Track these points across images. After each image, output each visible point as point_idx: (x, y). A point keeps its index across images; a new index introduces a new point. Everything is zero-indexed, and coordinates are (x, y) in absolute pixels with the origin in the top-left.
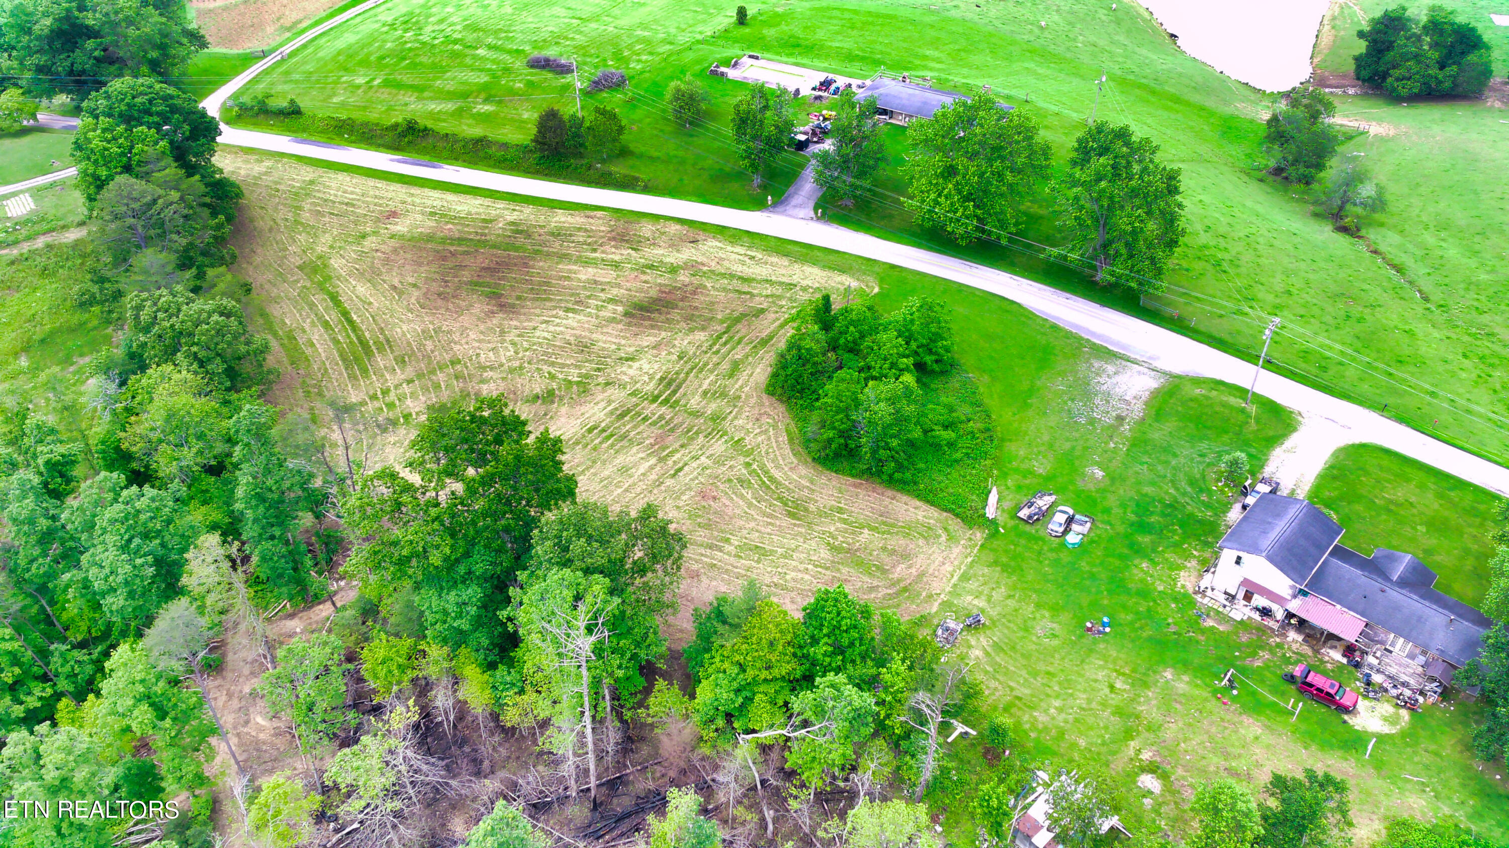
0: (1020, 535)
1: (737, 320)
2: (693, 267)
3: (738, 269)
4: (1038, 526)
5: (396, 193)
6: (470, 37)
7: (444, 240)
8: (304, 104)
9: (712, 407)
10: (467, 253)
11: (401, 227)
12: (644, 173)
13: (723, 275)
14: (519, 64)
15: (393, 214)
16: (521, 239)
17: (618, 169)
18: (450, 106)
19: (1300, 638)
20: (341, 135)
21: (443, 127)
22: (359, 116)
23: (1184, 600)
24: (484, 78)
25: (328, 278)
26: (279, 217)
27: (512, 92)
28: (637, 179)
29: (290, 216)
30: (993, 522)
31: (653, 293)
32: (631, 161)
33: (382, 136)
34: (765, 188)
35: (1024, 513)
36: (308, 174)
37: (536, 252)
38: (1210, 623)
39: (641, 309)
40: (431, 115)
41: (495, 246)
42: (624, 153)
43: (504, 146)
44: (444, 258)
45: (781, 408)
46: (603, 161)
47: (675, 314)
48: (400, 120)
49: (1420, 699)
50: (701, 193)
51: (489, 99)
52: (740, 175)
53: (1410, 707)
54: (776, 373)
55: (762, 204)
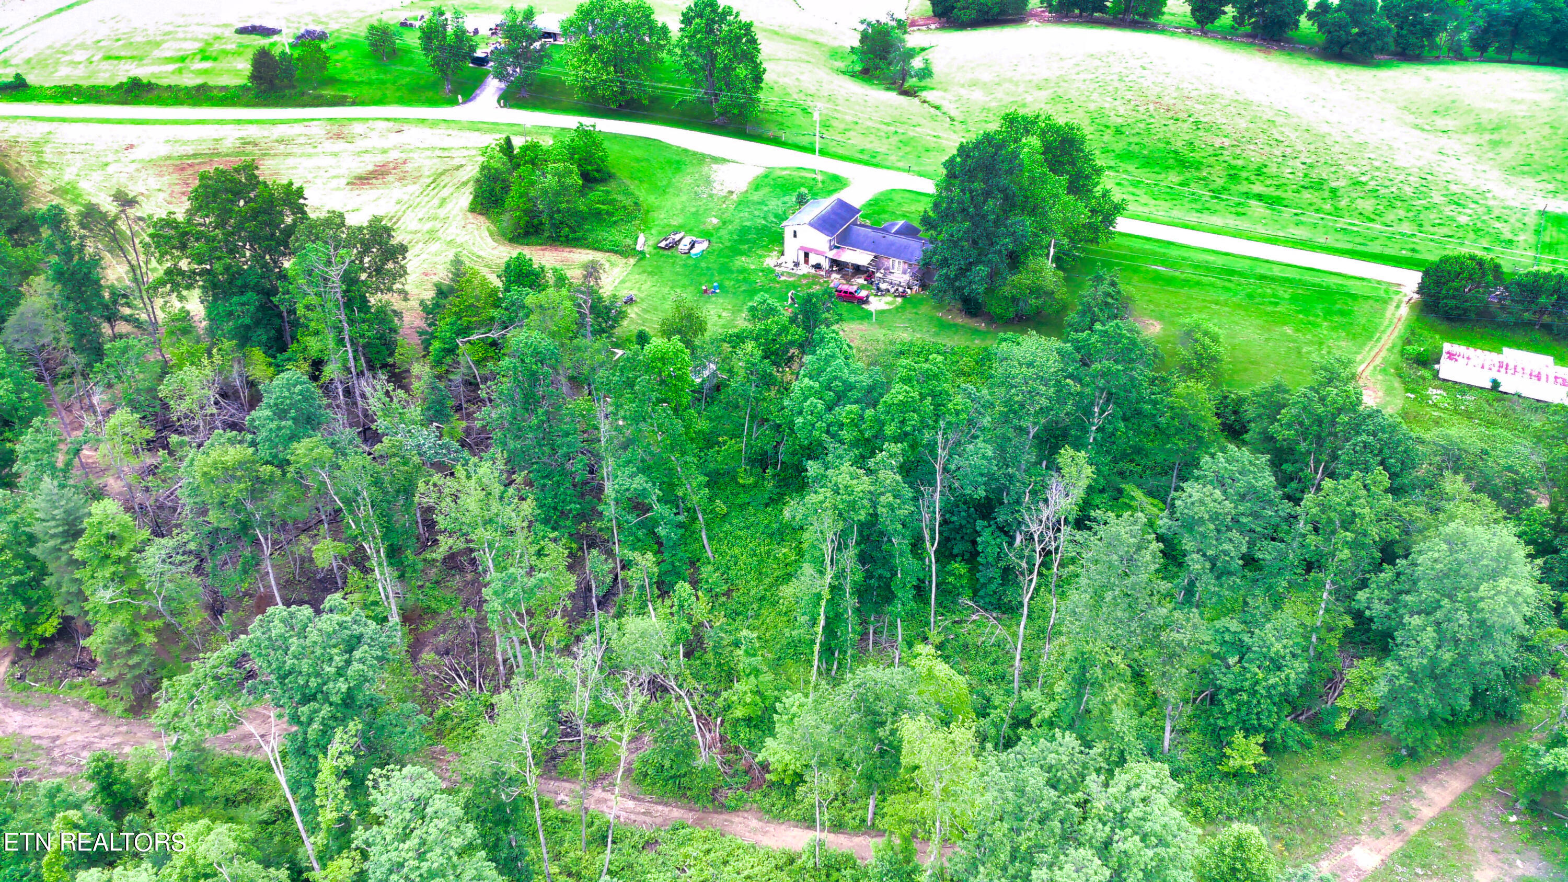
0: (662, 256)
1: (442, 174)
2: (401, 148)
3: (439, 144)
4: (673, 250)
5: (130, 133)
6: (181, 21)
7: (181, 157)
8: (31, 79)
9: (428, 226)
10: (204, 163)
11: (137, 154)
12: (351, 93)
13: (428, 149)
14: (229, 33)
15: (132, 146)
16: (249, 148)
17: (328, 92)
18: (171, 67)
19: (838, 276)
20: (70, 99)
21: (164, 82)
22: (85, 83)
23: (767, 271)
24: (197, 45)
25: (80, 195)
26: (23, 161)
27: (225, 53)
28: (346, 97)
29: (34, 158)
30: (641, 252)
31: (371, 168)
32: (339, 86)
33: (108, 95)
34: (455, 92)
35: (663, 244)
36: (43, 128)
37: (265, 155)
38: (783, 278)
39: (360, 178)
40: (153, 74)
41: (227, 155)
43: (224, 88)
44: (183, 169)
45: (482, 219)
46: (315, 89)
47: (390, 178)
48: (125, 80)
49: (909, 291)
50: (401, 101)
51: (204, 59)
52: (434, 86)
53: (903, 295)
54: (476, 197)
55: (454, 102)
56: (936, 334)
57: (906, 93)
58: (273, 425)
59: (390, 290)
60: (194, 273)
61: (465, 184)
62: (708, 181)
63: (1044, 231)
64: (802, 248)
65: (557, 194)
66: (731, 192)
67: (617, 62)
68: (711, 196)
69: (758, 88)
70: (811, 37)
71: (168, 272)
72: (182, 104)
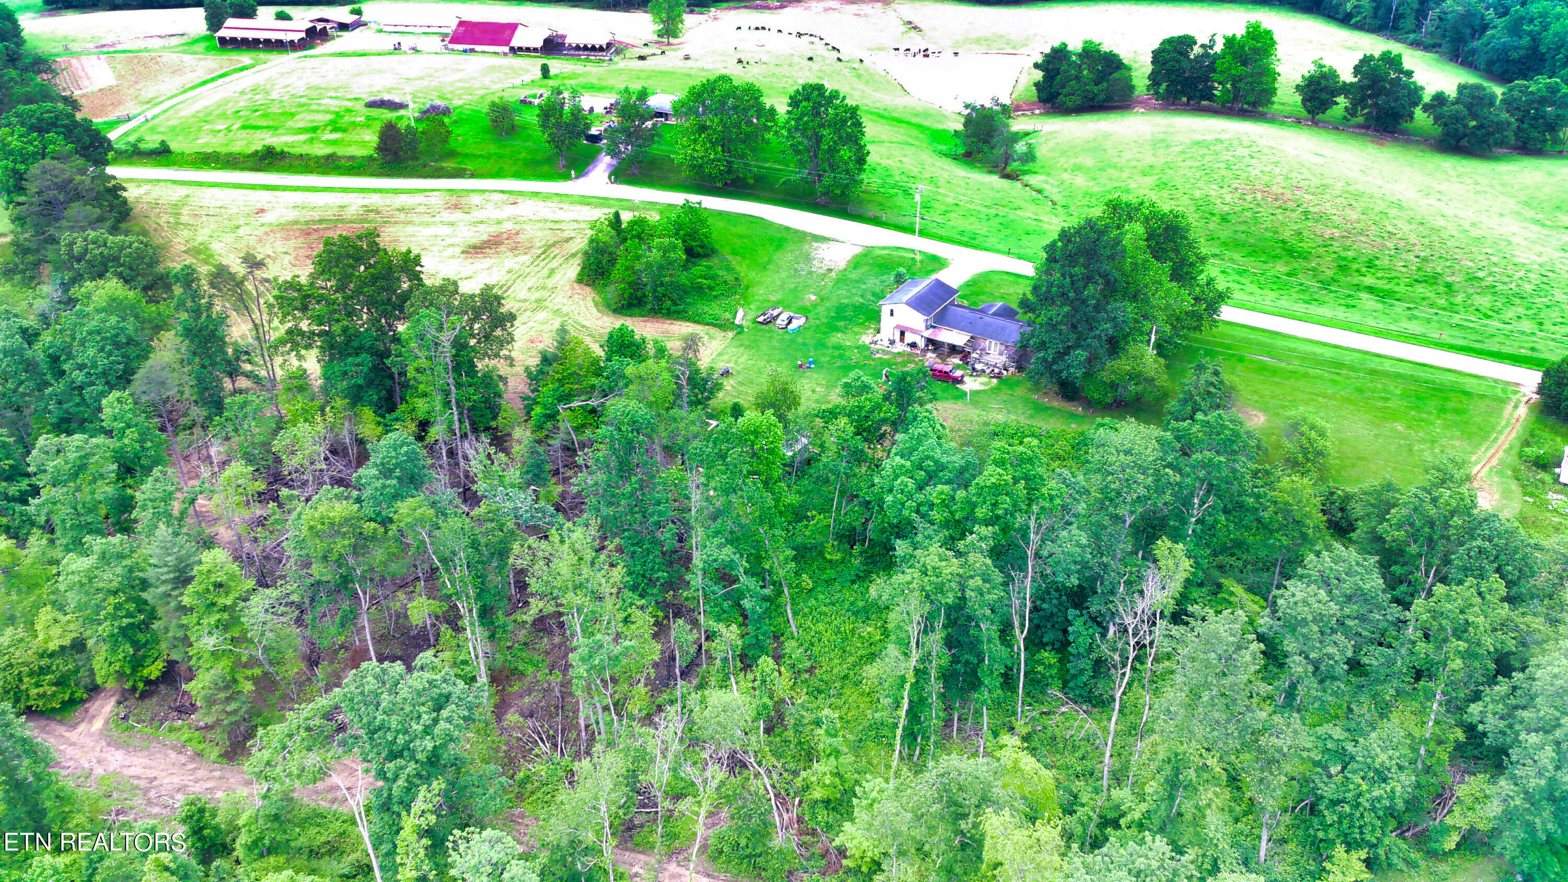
0: (761, 330)
1: (553, 245)
2: (514, 219)
3: (551, 216)
4: (770, 325)
5: (263, 198)
6: (314, 94)
7: (307, 223)
8: (174, 146)
9: (537, 295)
10: (329, 229)
11: (268, 218)
12: (470, 167)
13: (540, 221)
14: (360, 106)
15: (262, 211)
16: (372, 215)
17: (449, 165)
18: (303, 137)
19: (933, 355)
20: (208, 165)
21: (297, 151)
22: (223, 150)
23: (862, 348)
24: (329, 117)
25: (211, 256)
26: (162, 222)
27: (355, 125)
28: (465, 170)
29: (171, 220)
30: (740, 326)
31: (485, 238)
32: (459, 160)
33: (244, 162)
34: (569, 167)
35: (761, 319)
36: (183, 191)
37: (386, 222)
38: (878, 356)
39: (475, 247)
40: (286, 144)
41: (352, 222)
42: (452, 154)
43: (351, 158)
44: (308, 234)
45: (588, 289)
46: (436, 161)
47: (503, 248)
48: (260, 148)
49: (1005, 372)
50: (518, 175)
51: (335, 130)
52: (549, 160)
53: (999, 376)
54: (583, 268)
55: (567, 177)
56: (1031, 417)
57: (1007, 176)
58: (378, 484)
59: (497, 355)
60: (313, 333)
61: (573, 255)
62: (808, 258)
63: (1145, 317)
64: (898, 327)
65: (661, 268)
66: (830, 270)
67: (725, 143)
68: (810, 273)
69: (861, 170)
70: (914, 120)
71: (290, 332)
72: (311, 172)
